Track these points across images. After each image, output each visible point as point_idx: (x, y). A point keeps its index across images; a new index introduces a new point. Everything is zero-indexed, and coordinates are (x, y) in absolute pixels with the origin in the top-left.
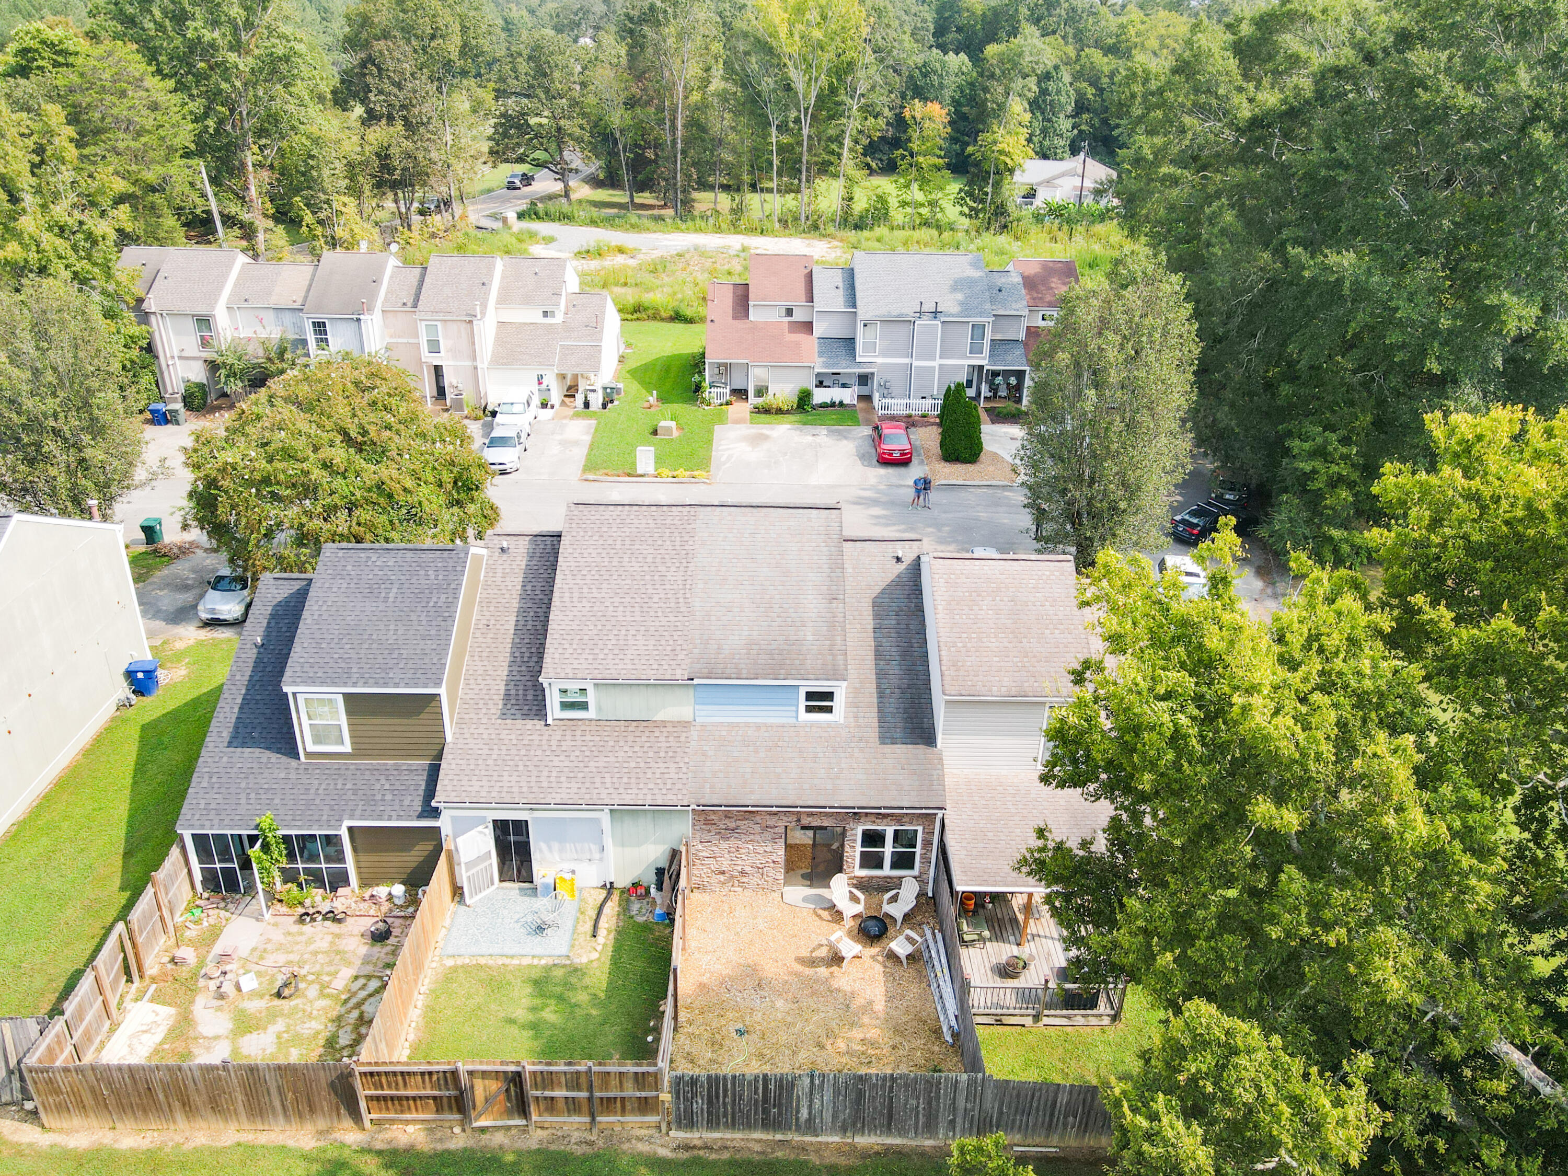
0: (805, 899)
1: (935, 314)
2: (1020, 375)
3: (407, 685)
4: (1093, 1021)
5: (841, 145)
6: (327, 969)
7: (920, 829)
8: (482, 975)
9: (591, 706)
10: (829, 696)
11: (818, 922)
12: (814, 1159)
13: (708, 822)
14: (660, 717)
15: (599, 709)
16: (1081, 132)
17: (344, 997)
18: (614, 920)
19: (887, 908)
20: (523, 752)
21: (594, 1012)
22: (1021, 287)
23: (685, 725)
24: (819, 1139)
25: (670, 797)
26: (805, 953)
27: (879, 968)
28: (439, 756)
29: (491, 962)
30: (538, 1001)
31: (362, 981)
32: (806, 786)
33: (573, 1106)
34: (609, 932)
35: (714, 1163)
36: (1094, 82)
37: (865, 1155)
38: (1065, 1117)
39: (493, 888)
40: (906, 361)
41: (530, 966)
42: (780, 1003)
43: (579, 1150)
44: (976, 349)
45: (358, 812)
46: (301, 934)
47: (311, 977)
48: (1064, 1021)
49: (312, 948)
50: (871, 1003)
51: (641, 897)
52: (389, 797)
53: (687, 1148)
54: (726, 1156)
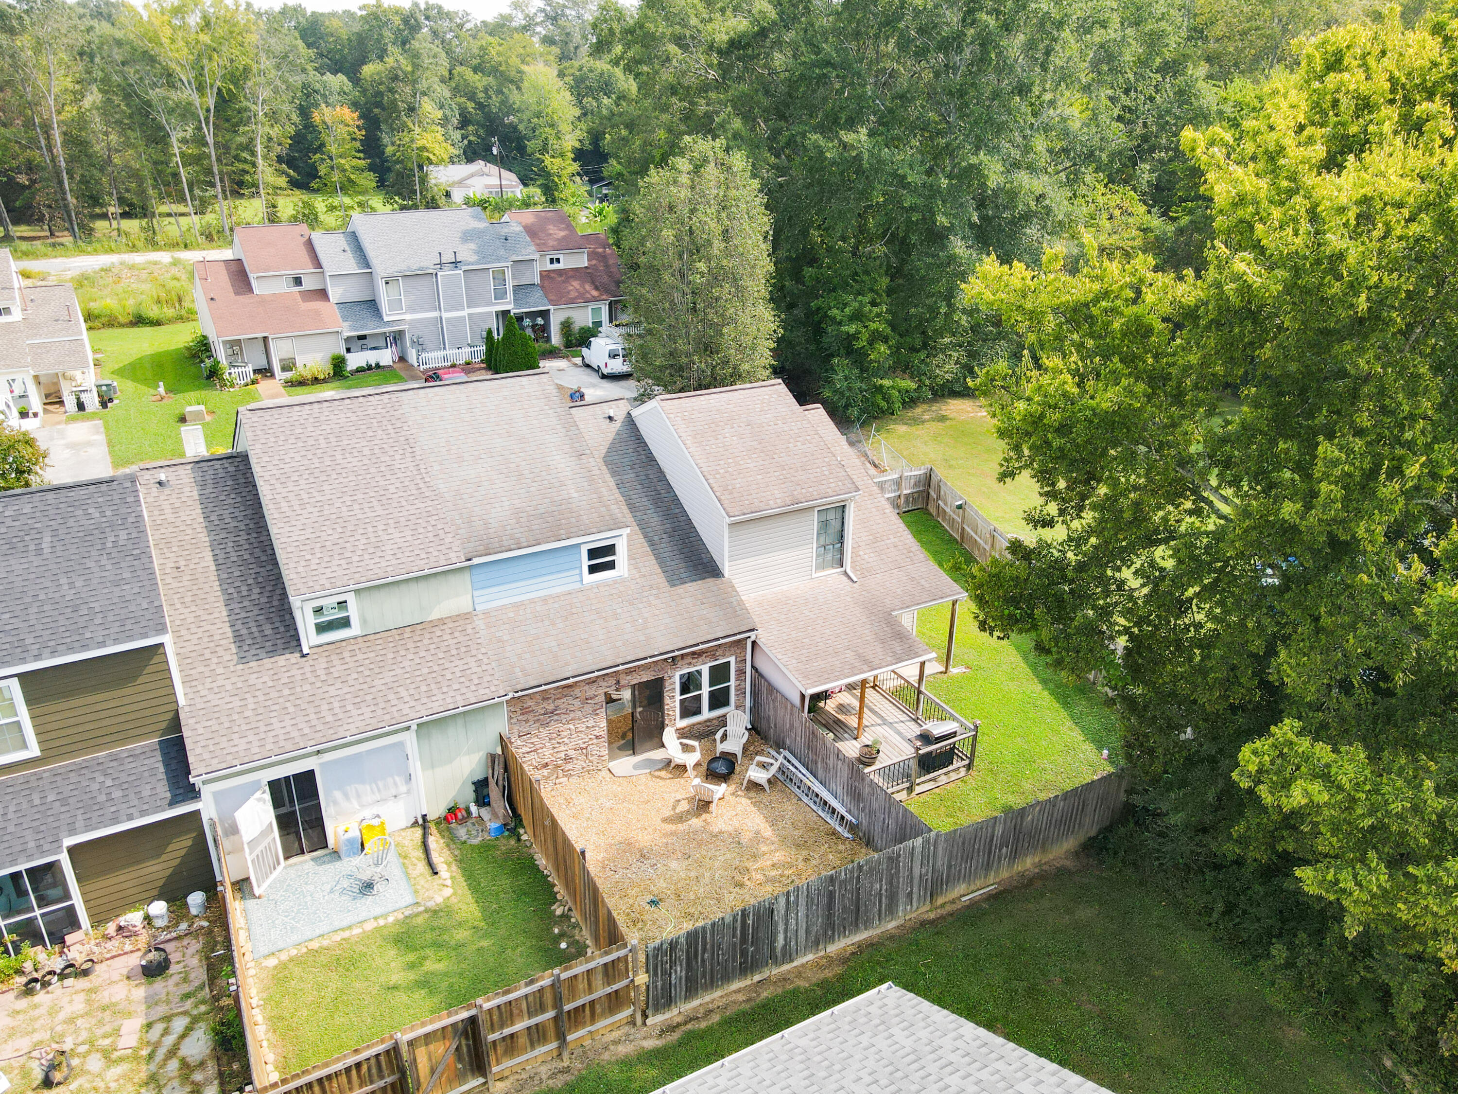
0: (636, 767)
1: (456, 264)
2: (545, 314)
3: (116, 641)
4: (953, 776)
5: (253, 154)
6: (99, 1032)
7: (732, 660)
8: (323, 959)
9: (354, 621)
10: (610, 550)
11: (662, 783)
12: (802, 984)
13: (525, 711)
14: (435, 615)
15: (364, 622)
16: (470, 141)
17: (145, 1053)
18: (446, 852)
19: (722, 747)
20: (286, 692)
21: (485, 943)
22: (524, 234)
23: (467, 617)
24: (795, 964)
25: (482, 691)
26: (668, 813)
27: (745, 801)
28: (175, 724)
29: (326, 943)
30: (411, 957)
31: (159, 1027)
32: (619, 644)
33: (536, 1035)
34: (449, 865)
35: (710, 1029)
36: (472, 97)
37: (844, 960)
38: (1000, 850)
39: (279, 869)
40: (435, 314)
41: (378, 929)
42: (674, 865)
43: (559, 1082)
44: (500, 295)
45: (80, 824)
46: (36, 1006)
47: (82, 1049)
48: (931, 785)
49: (62, 1016)
50: (758, 833)
51: (462, 822)
52: (117, 794)
53: (672, 1028)
54: (716, 1018)
